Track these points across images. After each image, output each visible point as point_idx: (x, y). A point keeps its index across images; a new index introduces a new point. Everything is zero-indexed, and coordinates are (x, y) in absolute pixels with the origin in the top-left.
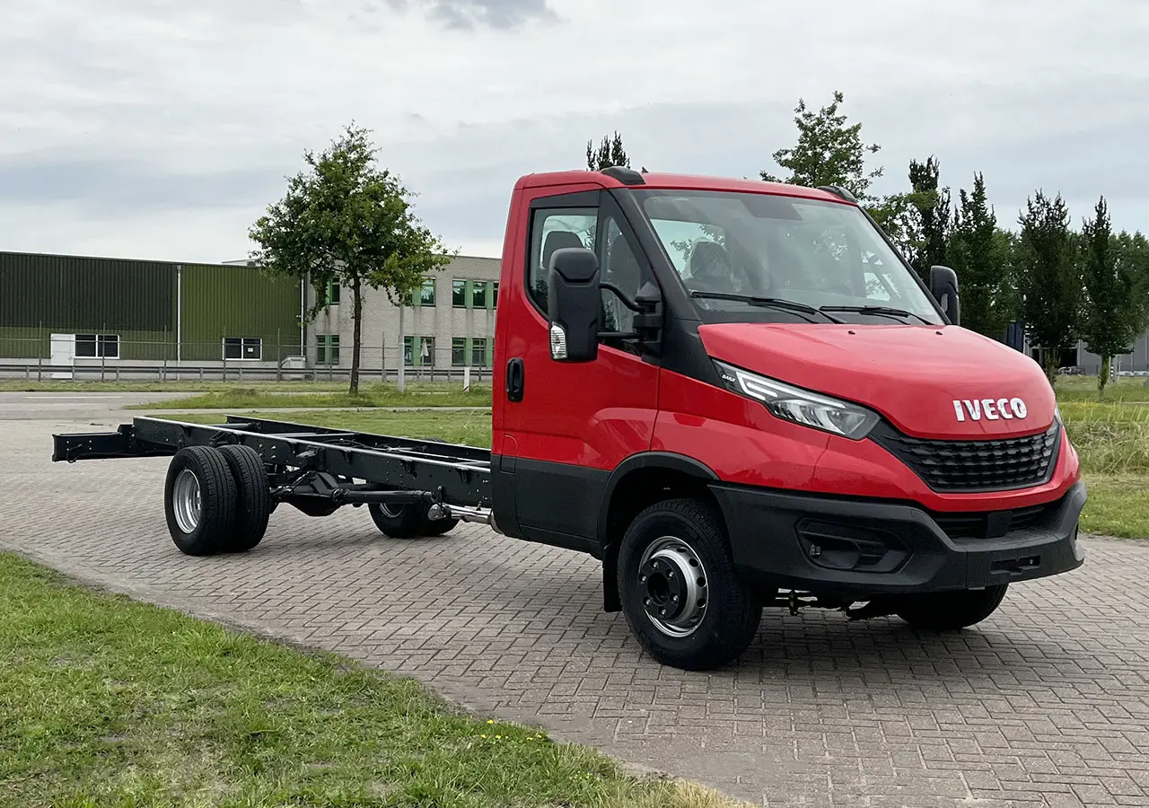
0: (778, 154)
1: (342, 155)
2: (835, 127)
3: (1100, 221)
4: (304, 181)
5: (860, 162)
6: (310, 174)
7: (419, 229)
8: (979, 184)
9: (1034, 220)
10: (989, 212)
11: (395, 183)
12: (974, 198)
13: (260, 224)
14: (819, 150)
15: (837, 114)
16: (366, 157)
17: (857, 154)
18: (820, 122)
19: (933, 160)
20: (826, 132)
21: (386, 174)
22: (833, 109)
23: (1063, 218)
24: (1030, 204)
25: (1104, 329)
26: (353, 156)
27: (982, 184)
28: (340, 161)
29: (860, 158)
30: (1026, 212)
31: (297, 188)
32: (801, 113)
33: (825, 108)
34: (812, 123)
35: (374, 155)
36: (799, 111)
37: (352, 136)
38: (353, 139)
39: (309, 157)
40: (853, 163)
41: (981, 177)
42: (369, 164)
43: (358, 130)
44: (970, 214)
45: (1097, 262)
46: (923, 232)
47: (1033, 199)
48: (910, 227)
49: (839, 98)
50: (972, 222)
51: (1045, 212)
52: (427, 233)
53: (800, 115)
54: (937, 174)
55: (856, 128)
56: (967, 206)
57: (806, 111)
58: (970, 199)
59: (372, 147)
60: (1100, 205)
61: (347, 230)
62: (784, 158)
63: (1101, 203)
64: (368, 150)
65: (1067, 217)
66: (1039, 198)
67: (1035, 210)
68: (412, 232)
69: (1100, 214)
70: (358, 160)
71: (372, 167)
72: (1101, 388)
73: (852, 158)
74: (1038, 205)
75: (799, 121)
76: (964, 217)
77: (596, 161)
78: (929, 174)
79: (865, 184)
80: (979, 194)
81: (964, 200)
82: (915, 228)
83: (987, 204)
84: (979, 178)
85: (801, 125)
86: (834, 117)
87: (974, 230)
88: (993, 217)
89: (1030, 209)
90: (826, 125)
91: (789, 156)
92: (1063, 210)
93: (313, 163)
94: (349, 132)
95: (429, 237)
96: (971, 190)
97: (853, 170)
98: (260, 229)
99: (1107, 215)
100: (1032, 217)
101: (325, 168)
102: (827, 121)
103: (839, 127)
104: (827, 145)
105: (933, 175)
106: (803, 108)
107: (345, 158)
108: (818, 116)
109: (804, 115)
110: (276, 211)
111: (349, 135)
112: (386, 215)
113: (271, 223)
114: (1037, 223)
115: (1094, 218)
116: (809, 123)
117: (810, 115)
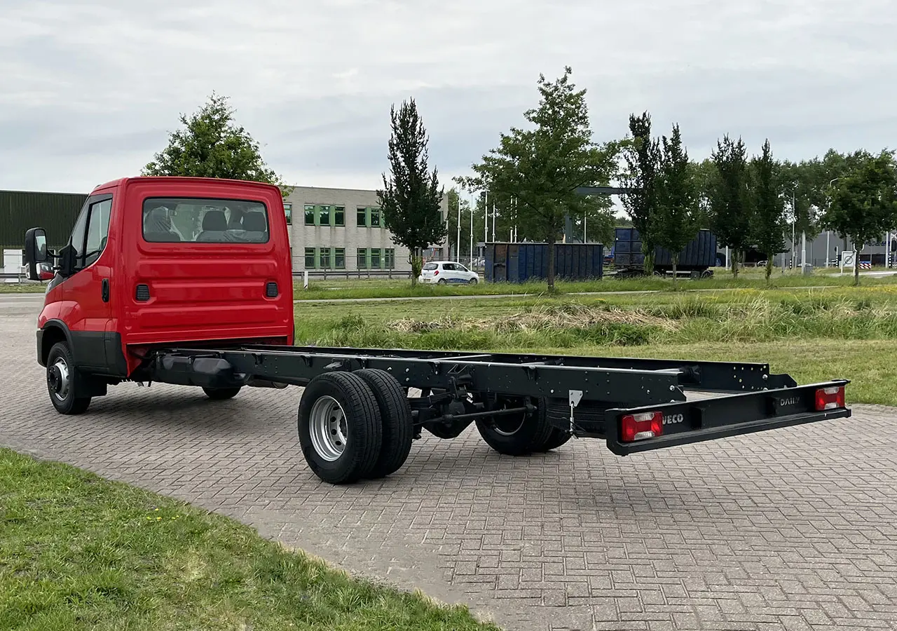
0: (527, 113)
1: (209, 117)
2: (568, 92)
3: (766, 157)
4: (181, 136)
5: (586, 117)
6: (185, 132)
7: (266, 171)
8: (676, 132)
9: (722, 155)
10: (683, 152)
11: (248, 136)
12: (672, 142)
13: (149, 168)
14: (557, 109)
15: (568, 83)
16: (226, 118)
17: (583, 112)
18: (556, 89)
19: (647, 114)
20: (561, 96)
21: (242, 130)
22: (565, 80)
23: (742, 155)
24: (719, 145)
25: (769, 235)
26: (216, 117)
27: (678, 131)
28: (208, 121)
29: (586, 115)
30: (716, 150)
31: (175, 142)
32: (542, 83)
33: (560, 79)
34: (551, 90)
35: (231, 116)
36: (541, 82)
37: (215, 102)
38: (216, 105)
39: (183, 119)
40: (581, 118)
41: (678, 127)
42: (229, 123)
43: (219, 98)
44: (670, 154)
45: (764, 187)
46: (640, 166)
47: (721, 141)
48: (631, 163)
49: (569, 70)
50: (671, 160)
51: (730, 150)
52: (272, 173)
53: (541, 85)
54: (649, 124)
55: (583, 93)
56: (668, 148)
57: (546, 82)
58: (670, 143)
59: (230, 110)
60: (766, 145)
61: (211, 171)
62: (532, 115)
63: (766, 144)
64: (227, 112)
65: (746, 153)
66: (726, 140)
67: (723, 149)
68: (261, 173)
69: (766, 152)
70: (220, 120)
71: (230, 125)
72: (767, 278)
73: (580, 115)
74: (725, 145)
75: (541, 89)
76: (665, 156)
77: (397, 119)
78: (644, 124)
79: (589, 133)
80: (676, 139)
81: (665, 143)
82: (634, 164)
83: (682, 146)
84: (676, 128)
85: (544, 92)
86: (566, 85)
87: (672, 165)
88: (686, 156)
89: (720, 148)
90: (561, 91)
91: (535, 115)
92: (742, 149)
93: (186, 123)
94: (212, 100)
95: (274, 176)
96: (670, 135)
97: (582, 123)
98: (150, 171)
99: (770, 153)
100: (721, 154)
101: (195, 126)
102: (562, 88)
103: (570, 92)
104: (562, 105)
105: (647, 125)
106: (543, 80)
107: (210, 119)
108: (555, 84)
109: (544, 85)
110: (161, 159)
111: (212, 102)
112: (240, 161)
113: (157, 167)
114: (725, 158)
115: (761, 155)
116: (549, 90)
117: (549, 84)
